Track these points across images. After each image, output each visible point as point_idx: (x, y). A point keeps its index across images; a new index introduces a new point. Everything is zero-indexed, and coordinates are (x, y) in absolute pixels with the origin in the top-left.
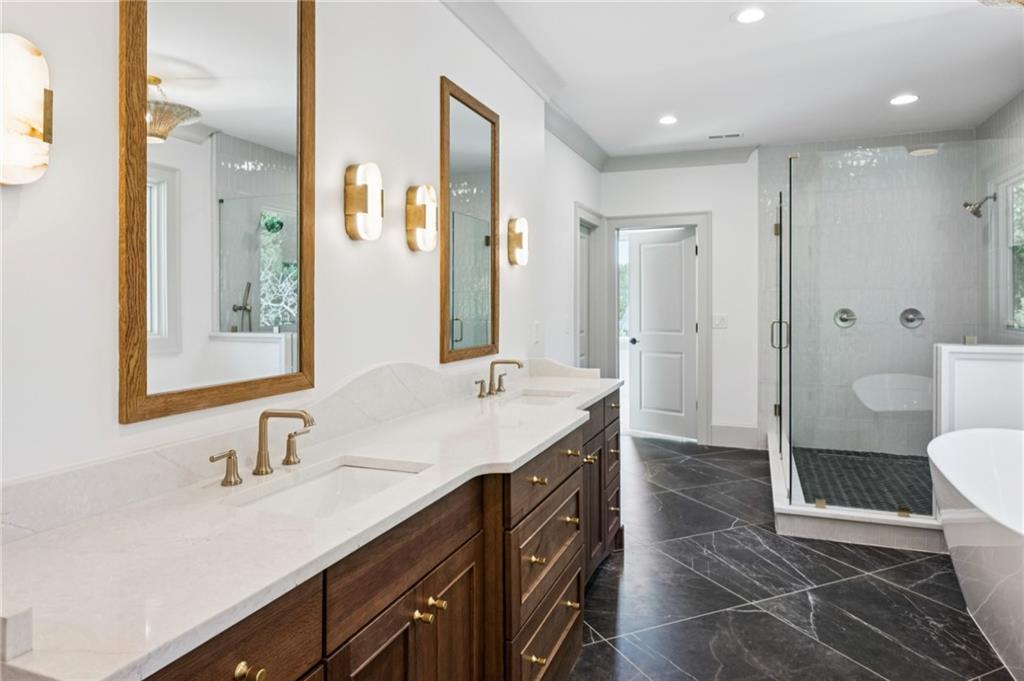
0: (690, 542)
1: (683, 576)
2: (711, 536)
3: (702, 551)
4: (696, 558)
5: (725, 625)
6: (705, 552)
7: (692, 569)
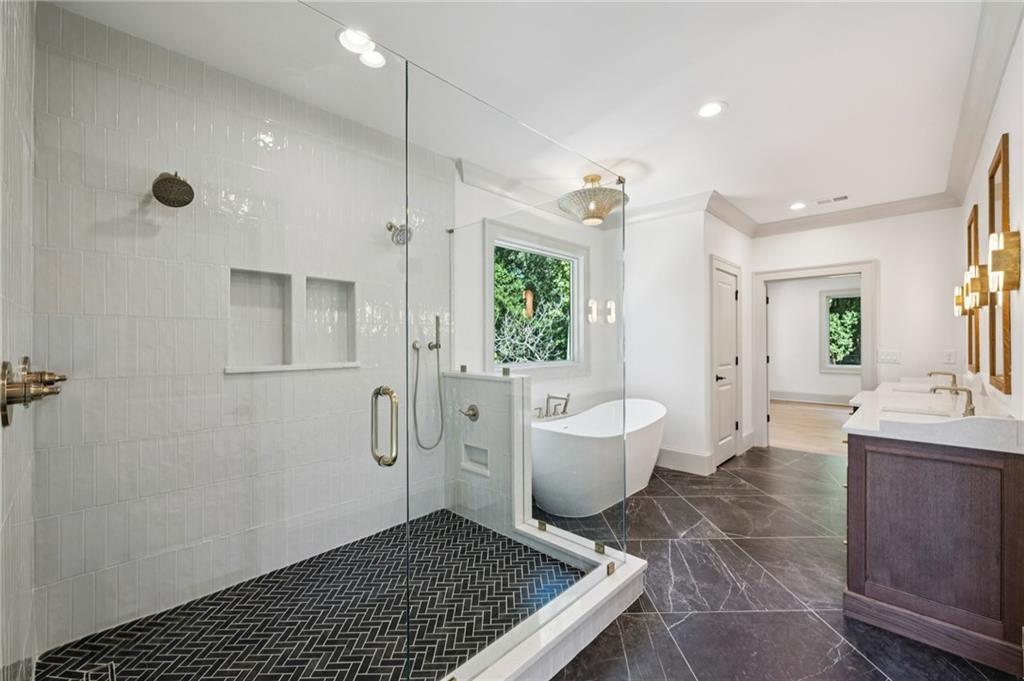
0: (756, 603)
1: (775, 566)
2: (727, 606)
3: (747, 589)
4: (757, 581)
5: (755, 531)
6: (743, 586)
7: (765, 571)
